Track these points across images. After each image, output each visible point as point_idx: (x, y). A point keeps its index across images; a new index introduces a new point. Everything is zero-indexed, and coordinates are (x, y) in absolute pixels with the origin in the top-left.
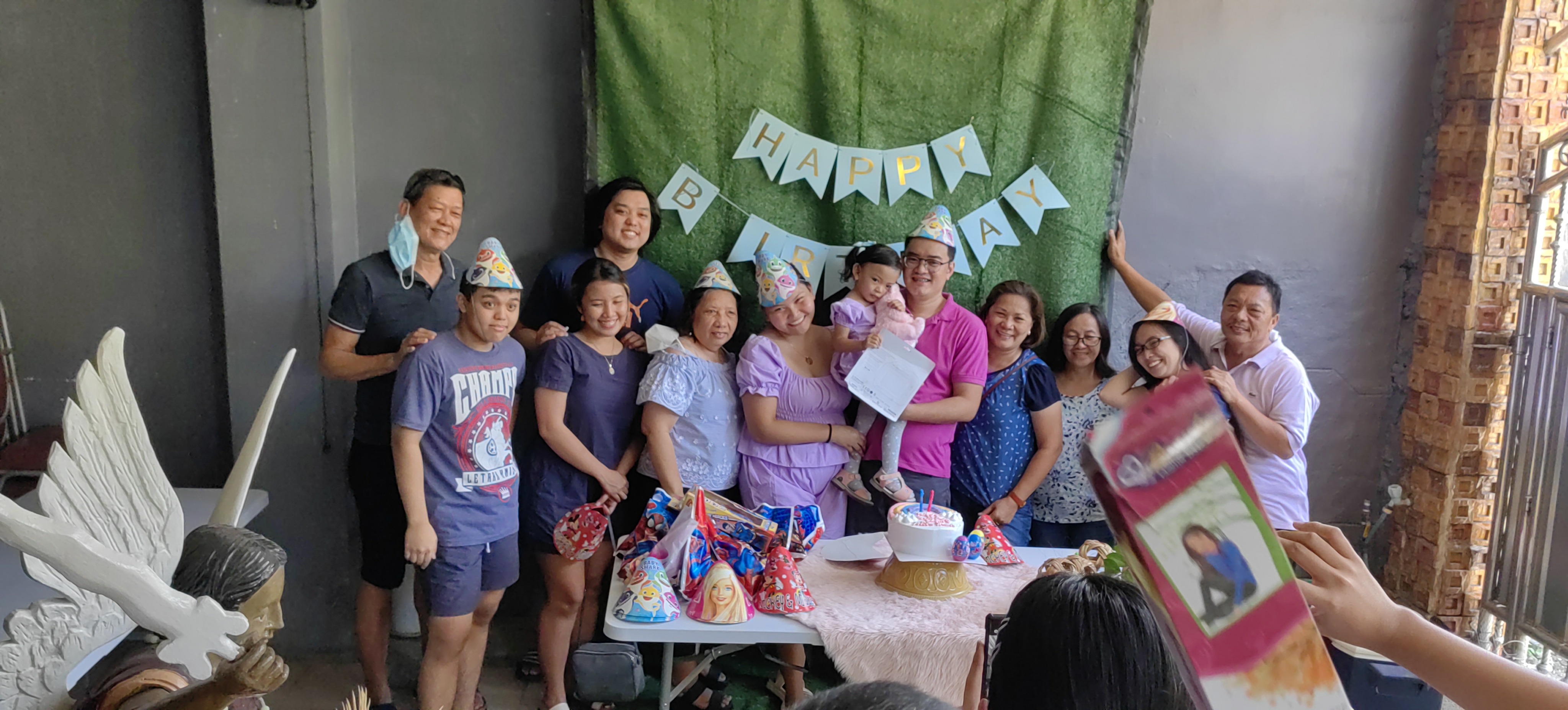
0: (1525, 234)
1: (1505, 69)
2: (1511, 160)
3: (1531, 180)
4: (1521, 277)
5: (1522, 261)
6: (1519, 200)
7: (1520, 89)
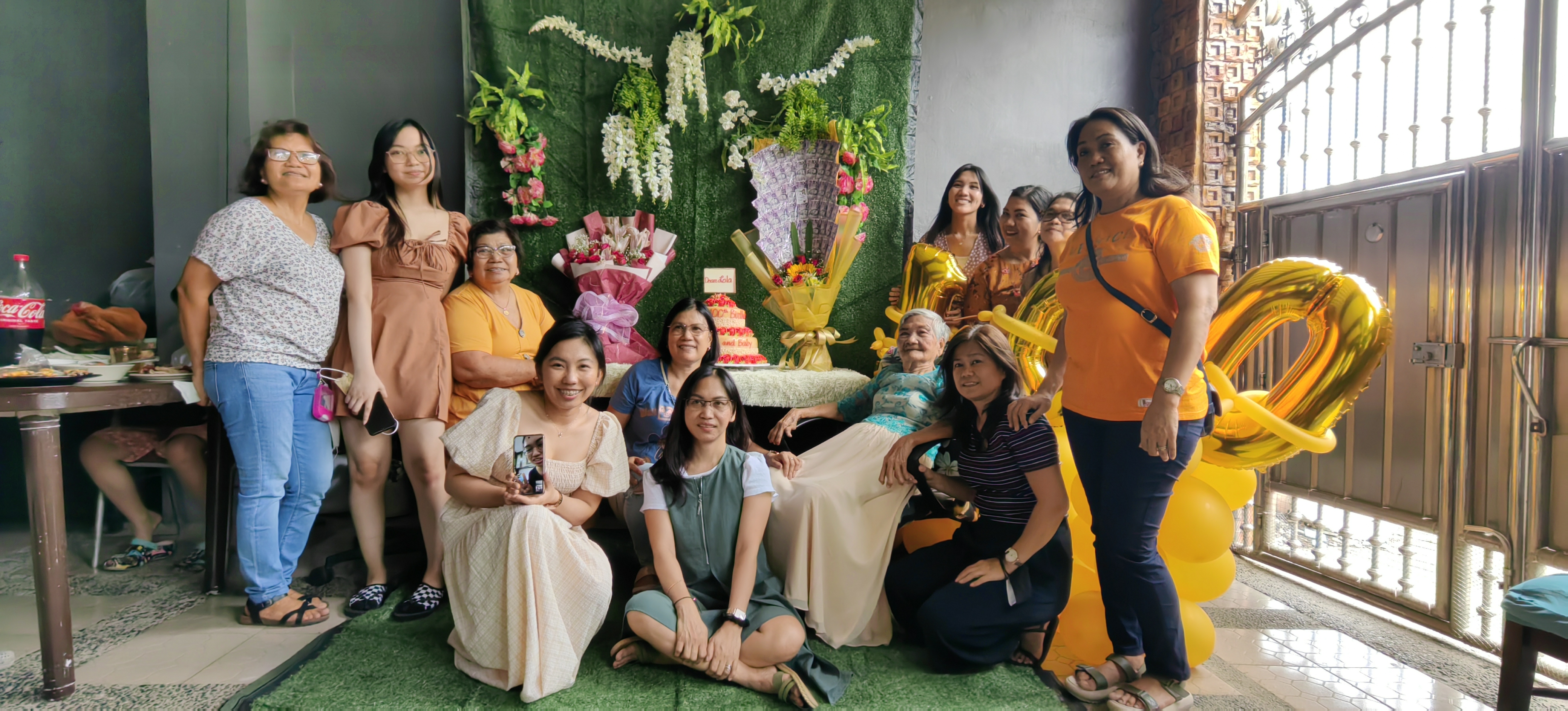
0: (1234, 168)
1: (1205, 39)
2: (1216, 109)
3: (1234, 126)
4: (1234, 203)
5: (1234, 190)
6: (1226, 140)
7: (1218, 53)
